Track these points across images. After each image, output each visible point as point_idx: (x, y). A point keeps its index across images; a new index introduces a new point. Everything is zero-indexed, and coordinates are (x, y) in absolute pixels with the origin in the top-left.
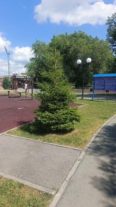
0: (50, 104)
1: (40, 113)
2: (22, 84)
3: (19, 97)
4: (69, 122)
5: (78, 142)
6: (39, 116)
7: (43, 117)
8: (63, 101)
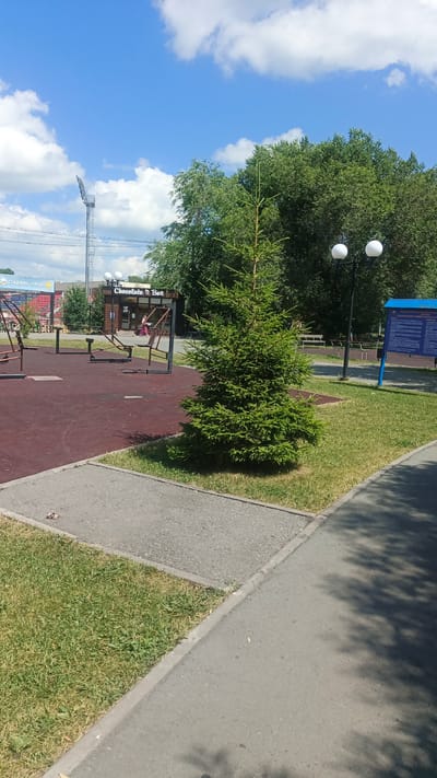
0: (230, 384)
1: (199, 408)
2: (133, 316)
3: (123, 361)
4: (282, 441)
5: (304, 498)
6: (196, 417)
7: (208, 421)
8: (271, 376)
